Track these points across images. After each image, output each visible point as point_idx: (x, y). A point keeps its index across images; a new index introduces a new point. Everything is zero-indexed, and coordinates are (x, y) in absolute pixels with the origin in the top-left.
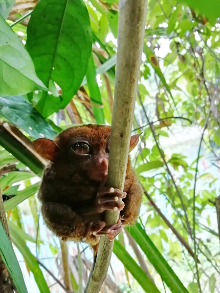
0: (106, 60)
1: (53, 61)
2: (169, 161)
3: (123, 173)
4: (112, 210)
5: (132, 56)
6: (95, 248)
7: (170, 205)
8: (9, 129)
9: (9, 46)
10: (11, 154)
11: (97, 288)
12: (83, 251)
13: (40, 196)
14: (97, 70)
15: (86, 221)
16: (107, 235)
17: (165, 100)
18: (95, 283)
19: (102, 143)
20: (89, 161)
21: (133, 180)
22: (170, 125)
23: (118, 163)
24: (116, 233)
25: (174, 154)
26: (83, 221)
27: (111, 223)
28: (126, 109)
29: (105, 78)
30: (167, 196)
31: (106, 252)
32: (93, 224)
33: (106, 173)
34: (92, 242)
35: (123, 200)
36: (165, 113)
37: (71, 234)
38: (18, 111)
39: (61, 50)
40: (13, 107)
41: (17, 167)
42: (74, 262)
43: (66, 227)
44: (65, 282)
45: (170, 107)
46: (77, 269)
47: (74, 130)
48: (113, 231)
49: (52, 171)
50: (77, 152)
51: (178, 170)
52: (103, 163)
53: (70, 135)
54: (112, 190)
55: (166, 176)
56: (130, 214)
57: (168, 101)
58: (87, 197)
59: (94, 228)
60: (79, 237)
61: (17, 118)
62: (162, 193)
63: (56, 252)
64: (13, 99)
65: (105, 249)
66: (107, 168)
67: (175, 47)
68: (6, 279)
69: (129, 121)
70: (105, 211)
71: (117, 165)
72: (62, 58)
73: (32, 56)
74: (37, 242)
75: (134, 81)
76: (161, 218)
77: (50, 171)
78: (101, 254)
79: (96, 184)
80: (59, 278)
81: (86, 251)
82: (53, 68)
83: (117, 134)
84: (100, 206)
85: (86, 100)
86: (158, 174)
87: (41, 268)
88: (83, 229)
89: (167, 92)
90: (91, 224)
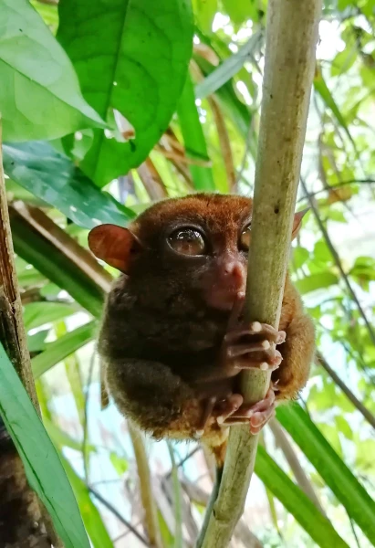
0: (212, 68)
1: (114, 68)
2: (351, 272)
3: (278, 290)
4: (257, 369)
5: (299, 40)
6: (218, 451)
7: (353, 363)
8: (25, 214)
9: (26, 36)
10: (30, 267)
11: (224, 537)
12: (181, 464)
13: (103, 346)
14: (197, 90)
15: (201, 397)
16: (247, 423)
17: (335, 147)
18: (221, 525)
19: (229, 230)
20: (205, 268)
21: (294, 307)
22: (349, 198)
23: (270, 269)
24: (264, 419)
25: (358, 259)
26: (196, 397)
27: (253, 397)
28: (286, 155)
29: (214, 105)
30: (348, 344)
31: (243, 460)
32: (217, 401)
33: (242, 293)
34: (213, 439)
35: (278, 347)
36: (338, 173)
37: (173, 424)
38: (45, 175)
39: (131, 44)
40: (34, 167)
41: (43, 293)
42: (163, 487)
43: (161, 409)
44: (145, 530)
45: (348, 159)
46: (170, 501)
47: (171, 205)
48: (258, 414)
49: (125, 294)
50: (179, 250)
51: (368, 291)
52: (236, 273)
53: (163, 216)
54: (257, 327)
55: (345, 302)
56: (292, 376)
57: (343, 149)
58: (201, 344)
59: (219, 410)
60: (187, 428)
61: (44, 189)
62: (336, 338)
63: (124, 468)
64: (32, 150)
65: (240, 454)
66: (245, 281)
67: (353, 39)
68: (36, 524)
69: (293, 178)
70: (242, 372)
71: (266, 274)
72: (131, 60)
73: (74, 60)
74: (84, 449)
75: (303, 93)
76: (338, 390)
77: (121, 294)
78: (234, 464)
79: (222, 317)
80: (134, 520)
81: (186, 464)
82: (115, 84)
83: (266, 207)
84: (232, 361)
85: (176, 151)
86: (325, 301)
87: (96, 502)
88: (197, 413)
89: (341, 130)
90: (213, 400)
